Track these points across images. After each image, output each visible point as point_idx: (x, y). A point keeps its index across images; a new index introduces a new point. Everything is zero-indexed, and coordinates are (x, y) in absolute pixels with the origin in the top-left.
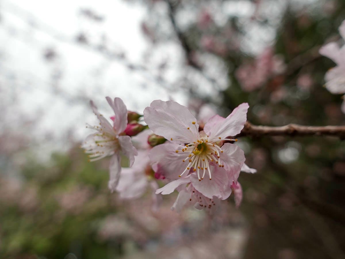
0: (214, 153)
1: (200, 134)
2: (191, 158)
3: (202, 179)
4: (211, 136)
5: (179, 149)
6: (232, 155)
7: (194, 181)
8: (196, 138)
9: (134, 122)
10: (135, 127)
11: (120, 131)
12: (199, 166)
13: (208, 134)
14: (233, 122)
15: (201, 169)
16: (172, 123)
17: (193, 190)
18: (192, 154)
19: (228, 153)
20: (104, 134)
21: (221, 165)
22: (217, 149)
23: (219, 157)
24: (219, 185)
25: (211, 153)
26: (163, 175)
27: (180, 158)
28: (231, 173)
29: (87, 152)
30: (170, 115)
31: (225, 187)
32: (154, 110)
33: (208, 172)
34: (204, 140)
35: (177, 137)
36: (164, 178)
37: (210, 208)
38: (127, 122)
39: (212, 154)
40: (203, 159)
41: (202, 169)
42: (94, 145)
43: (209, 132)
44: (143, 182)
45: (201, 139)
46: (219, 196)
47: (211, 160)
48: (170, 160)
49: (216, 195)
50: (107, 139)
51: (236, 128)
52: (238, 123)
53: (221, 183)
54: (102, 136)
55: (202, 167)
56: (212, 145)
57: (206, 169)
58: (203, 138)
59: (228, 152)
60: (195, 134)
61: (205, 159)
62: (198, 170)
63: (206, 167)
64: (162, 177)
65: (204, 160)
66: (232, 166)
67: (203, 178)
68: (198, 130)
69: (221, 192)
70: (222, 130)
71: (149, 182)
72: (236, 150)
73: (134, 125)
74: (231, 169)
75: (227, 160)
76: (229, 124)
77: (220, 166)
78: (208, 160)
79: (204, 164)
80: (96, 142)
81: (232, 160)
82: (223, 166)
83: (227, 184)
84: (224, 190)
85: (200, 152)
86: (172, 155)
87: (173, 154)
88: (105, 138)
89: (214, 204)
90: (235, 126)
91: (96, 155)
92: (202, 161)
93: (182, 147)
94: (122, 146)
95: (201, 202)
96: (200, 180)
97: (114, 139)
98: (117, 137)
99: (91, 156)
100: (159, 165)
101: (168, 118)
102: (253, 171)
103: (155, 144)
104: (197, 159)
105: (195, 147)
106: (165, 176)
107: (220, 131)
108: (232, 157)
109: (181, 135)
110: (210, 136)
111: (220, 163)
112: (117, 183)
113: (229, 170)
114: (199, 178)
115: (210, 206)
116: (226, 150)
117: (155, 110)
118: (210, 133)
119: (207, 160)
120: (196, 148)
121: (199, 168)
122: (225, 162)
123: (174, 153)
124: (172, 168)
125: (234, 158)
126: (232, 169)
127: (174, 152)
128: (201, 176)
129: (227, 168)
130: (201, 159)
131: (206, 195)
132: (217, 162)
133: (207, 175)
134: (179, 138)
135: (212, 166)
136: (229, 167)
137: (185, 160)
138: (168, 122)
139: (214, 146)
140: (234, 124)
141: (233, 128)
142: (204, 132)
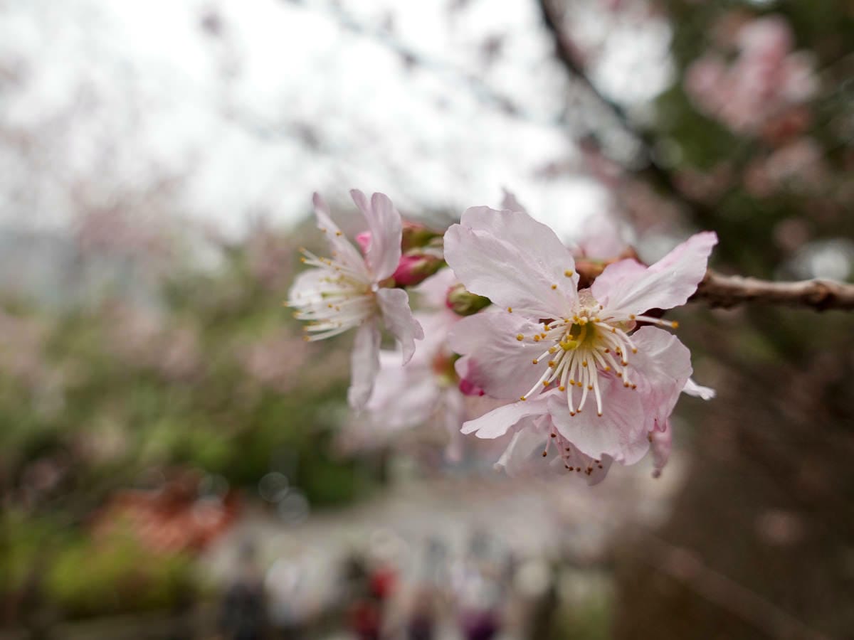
0: (615, 349)
1: (580, 296)
2: (554, 357)
3: (578, 412)
4: (608, 305)
5: (526, 329)
6: (659, 357)
7: (558, 412)
8: (570, 306)
9: (415, 251)
10: (419, 264)
11: (383, 274)
12: (572, 377)
13: (601, 300)
14: (671, 274)
15: (578, 386)
16: (512, 267)
17: (553, 433)
18: (556, 346)
19: (649, 351)
20: (342, 277)
21: (631, 383)
22: (621, 341)
23: (625, 365)
24: (618, 426)
25: (605, 349)
26: (481, 386)
27: (526, 352)
28: (652, 400)
29: (302, 316)
30: (507, 245)
31: (633, 435)
32: (470, 233)
33: (595, 396)
34: (590, 314)
35: (522, 300)
36: (482, 394)
37: (589, 474)
38: (400, 252)
39: (607, 351)
40: (584, 360)
41: (581, 386)
42: (317, 300)
43: (605, 296)
44: (426, 389)
45: (583, 309)
46: (616, 455)
47: (605, 365)
48: (500, 354)
49: (611, 453)
50: (349, 289)
51: (676, 290)
52: (683, 279)
53: (626, 423)
54: (338, 283)
55: (580, 381)
56: (611, 328)
57: (591, 388)
58: (587, 308)
59: (649, 348)
60: (568, 296)
61: (588, 359)
62: (570, 388)
63: (591, 384)
64: (477, 390)
65: (585, 365)
66: (655, 382)
67: (580, 409)
68: (577, 286)
69: (622, 444)
70: (638, 292)
71: (442, 390)
72: (669, 345)
73: (416, 258)
74: (652, 390)
75: (643, 369)
76: (658, 280)
77: (627, 386)
78: (595, 362)
79: (586, 373)
80: (324, 295)
81: (657, 369)
82: (634, 387)
83: (639, 428)
84: (631, 442)
85: (578, 343)
86: (506, 343)
87: (509, 341)
88: (344, 287)
89: (601, 467)
90: (673, 284)
91: (323, 327)
92: (581, 364)
93: (531, 326)
94: (385, 309)
95: (568, 457)
96: (573, 415)
97: (365, 289)
98: (375, 289)
99: (311, 328)
100: (471, 363)
101: (503, 255)
102: (707, 393)
103: (463, 308)
104: (567, 359)
105: (566, 330)
106: (485, 391)
107: (633, 293)
108: (658, 362)
109: (532, 298)
110: (606, 306)
111: (626, 379)
112: (369, 394)
113: (648, 392)
114: (572, 410)
115: (590, 470)
116: (645, 343)
117: (474, 235)
118: (607, 299)
119: (593, 362)
120: (568, 334)
121: (573, 384)
122: (638, 372)
123: (510, 338)
124: (503, 372)
125: (661, 365)
126: (654, 392)
127: (511, 335)
128: (576, 404)
129: (643, 386)
130: (580, 359)
131: (584, 450)
132: (620, 375)
133: (591, 403)
134: (527, 304)
135: (604, 380)
136: (648, 384)
137: (538, 360)
138: (503, 265)
139: (614, 331)
140: (671, 279)
141: (668, 290)
142: (591, 292)
